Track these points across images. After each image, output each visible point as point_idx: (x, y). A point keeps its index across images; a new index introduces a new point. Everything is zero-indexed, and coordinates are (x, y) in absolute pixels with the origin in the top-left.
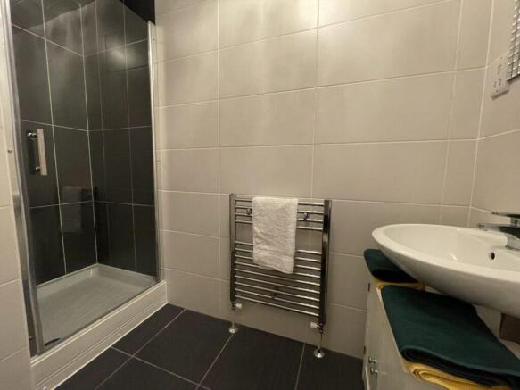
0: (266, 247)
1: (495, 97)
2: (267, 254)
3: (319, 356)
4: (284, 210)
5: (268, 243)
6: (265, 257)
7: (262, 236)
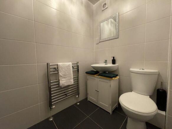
0: (64, 79)
1: (97, 44)
2: (65, 81)
3: (78, 104)
4: (69, 66)
5: (65, 78)
6: (64, 83)
7: (63, 76)
